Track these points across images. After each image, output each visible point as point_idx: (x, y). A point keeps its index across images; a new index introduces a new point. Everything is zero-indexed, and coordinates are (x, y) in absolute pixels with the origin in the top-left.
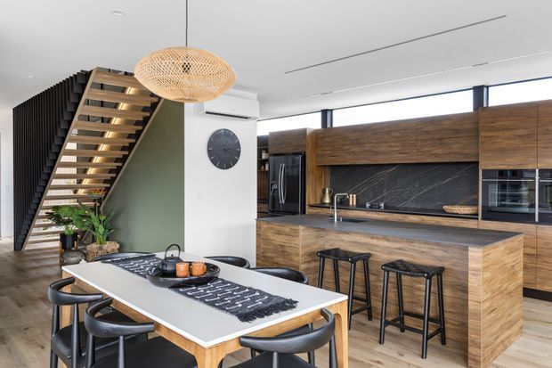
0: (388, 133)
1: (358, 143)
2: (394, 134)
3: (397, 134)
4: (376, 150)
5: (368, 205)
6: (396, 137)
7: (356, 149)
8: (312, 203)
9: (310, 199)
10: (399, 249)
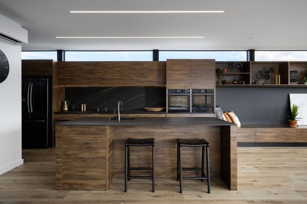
0: (112, 68)
1: (91, 72)
2: (116, 69)
3: (118, 69)
4: (103, 77)
5: (98, 110)
6: (117, 71)
7: (90, 76)
8: (56, 111)
9: (55, 108)
10: (170, 133)
